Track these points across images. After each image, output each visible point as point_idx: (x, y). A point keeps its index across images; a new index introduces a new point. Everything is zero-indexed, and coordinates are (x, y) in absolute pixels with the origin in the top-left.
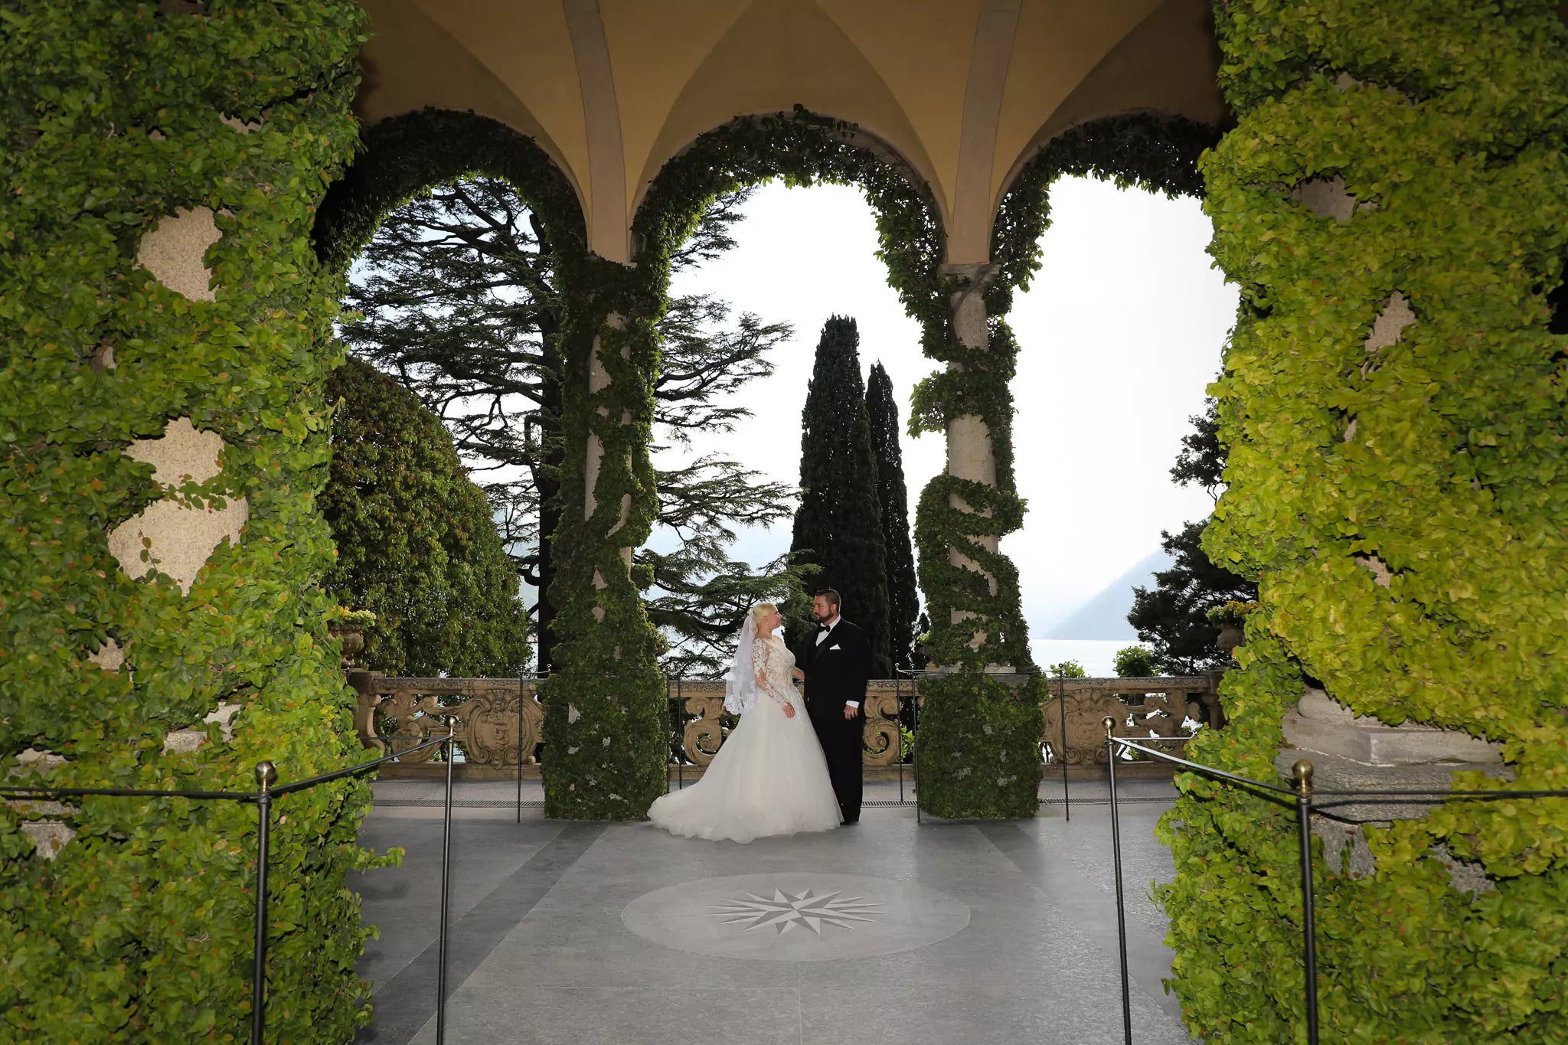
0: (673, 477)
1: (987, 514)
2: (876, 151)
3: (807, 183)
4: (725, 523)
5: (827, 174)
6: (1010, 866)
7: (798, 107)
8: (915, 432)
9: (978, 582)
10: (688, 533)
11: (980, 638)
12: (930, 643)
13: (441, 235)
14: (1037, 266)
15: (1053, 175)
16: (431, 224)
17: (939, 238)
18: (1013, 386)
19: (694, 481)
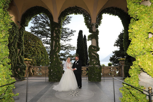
0: (64, 46)
1: (96, 49)
2: (84, 11)
3: (77, 14)
4: (69, 50)
5: (79, 13)
6: (98, 87)
7: (76, 6)
8: (88, 41)
9: (95, 57)
10: (65, 51)
11: (95, 62)
12: (90, 63)
13: (41, 22)
14: (101, 23)
15: (103, 13)
16: (40, 21)
17: (91, 20)
18: (98, 36)
19: (66, 46)
